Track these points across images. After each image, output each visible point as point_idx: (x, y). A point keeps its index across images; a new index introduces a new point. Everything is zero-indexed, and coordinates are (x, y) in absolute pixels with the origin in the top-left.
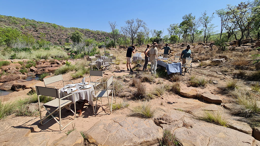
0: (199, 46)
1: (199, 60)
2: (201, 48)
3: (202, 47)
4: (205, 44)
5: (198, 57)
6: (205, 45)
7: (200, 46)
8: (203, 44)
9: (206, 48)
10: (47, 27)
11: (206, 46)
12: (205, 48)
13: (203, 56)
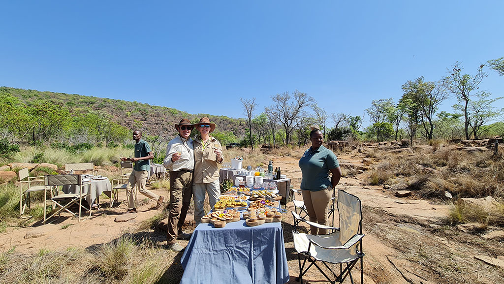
0: (450, 147)
1: (451, 192)
2: (458, 151)
3: (460, 149)
4: (472, 143)
5: (445, 179)
6: (472, 145)
7: (454, 146)
8: (465, 143)
9: (477, 153)
10: (161, 113)
11: (473, 147)
12: (470, 152)
13: (465, 179)
